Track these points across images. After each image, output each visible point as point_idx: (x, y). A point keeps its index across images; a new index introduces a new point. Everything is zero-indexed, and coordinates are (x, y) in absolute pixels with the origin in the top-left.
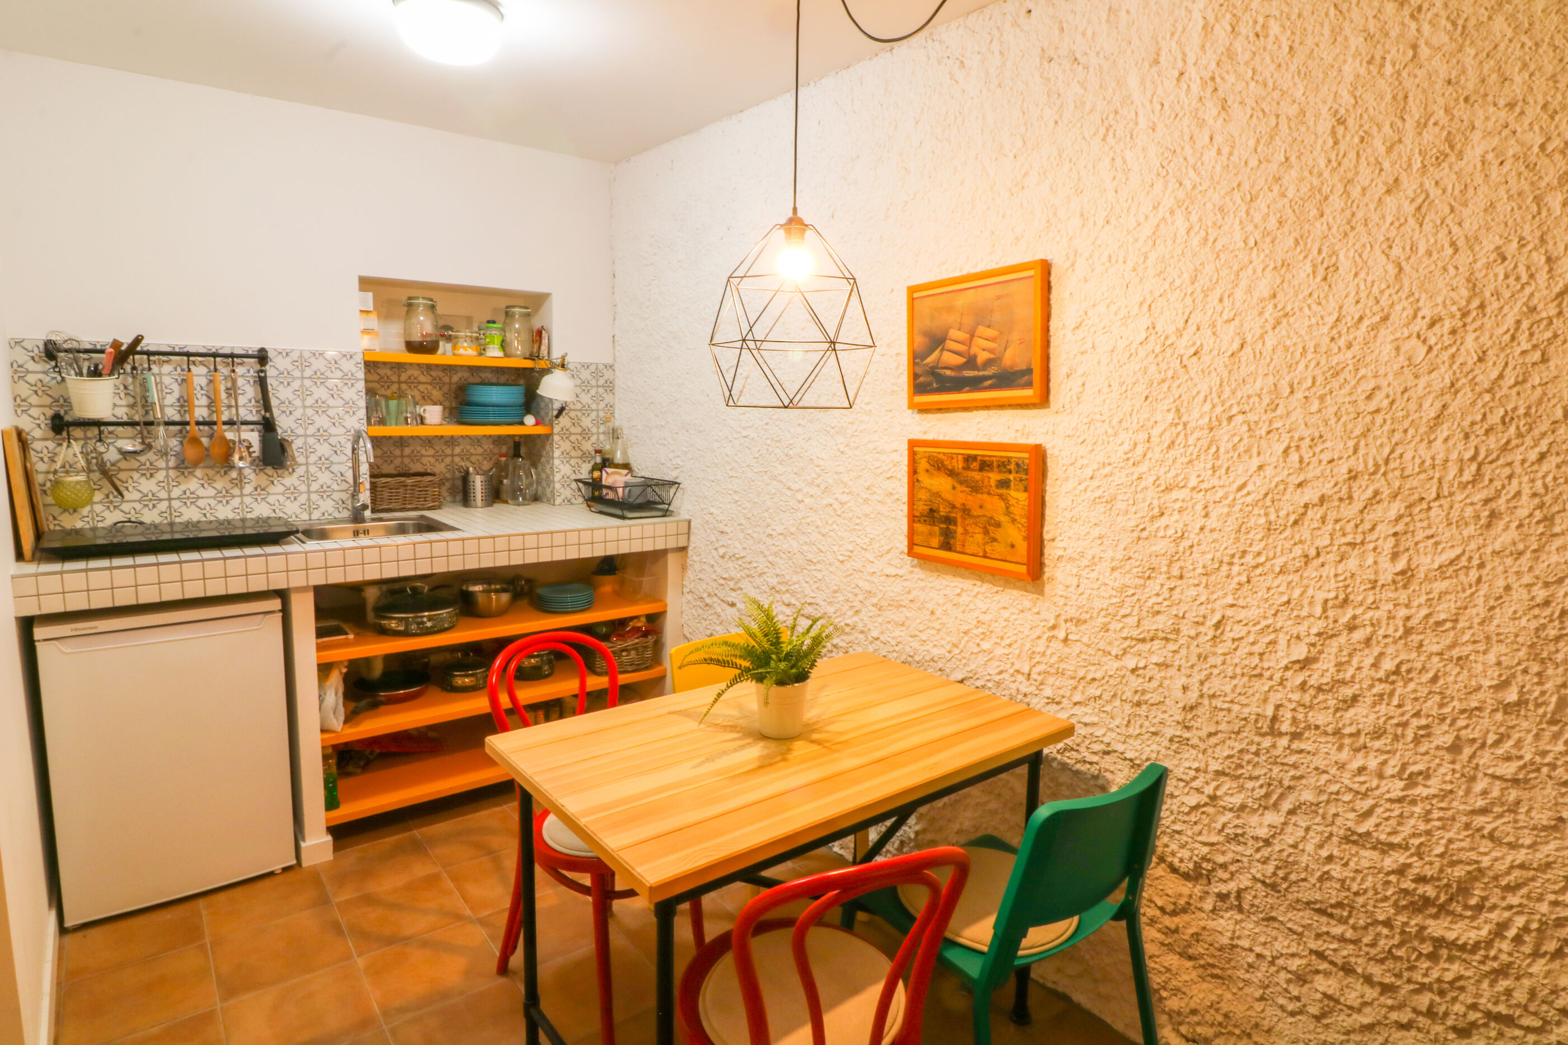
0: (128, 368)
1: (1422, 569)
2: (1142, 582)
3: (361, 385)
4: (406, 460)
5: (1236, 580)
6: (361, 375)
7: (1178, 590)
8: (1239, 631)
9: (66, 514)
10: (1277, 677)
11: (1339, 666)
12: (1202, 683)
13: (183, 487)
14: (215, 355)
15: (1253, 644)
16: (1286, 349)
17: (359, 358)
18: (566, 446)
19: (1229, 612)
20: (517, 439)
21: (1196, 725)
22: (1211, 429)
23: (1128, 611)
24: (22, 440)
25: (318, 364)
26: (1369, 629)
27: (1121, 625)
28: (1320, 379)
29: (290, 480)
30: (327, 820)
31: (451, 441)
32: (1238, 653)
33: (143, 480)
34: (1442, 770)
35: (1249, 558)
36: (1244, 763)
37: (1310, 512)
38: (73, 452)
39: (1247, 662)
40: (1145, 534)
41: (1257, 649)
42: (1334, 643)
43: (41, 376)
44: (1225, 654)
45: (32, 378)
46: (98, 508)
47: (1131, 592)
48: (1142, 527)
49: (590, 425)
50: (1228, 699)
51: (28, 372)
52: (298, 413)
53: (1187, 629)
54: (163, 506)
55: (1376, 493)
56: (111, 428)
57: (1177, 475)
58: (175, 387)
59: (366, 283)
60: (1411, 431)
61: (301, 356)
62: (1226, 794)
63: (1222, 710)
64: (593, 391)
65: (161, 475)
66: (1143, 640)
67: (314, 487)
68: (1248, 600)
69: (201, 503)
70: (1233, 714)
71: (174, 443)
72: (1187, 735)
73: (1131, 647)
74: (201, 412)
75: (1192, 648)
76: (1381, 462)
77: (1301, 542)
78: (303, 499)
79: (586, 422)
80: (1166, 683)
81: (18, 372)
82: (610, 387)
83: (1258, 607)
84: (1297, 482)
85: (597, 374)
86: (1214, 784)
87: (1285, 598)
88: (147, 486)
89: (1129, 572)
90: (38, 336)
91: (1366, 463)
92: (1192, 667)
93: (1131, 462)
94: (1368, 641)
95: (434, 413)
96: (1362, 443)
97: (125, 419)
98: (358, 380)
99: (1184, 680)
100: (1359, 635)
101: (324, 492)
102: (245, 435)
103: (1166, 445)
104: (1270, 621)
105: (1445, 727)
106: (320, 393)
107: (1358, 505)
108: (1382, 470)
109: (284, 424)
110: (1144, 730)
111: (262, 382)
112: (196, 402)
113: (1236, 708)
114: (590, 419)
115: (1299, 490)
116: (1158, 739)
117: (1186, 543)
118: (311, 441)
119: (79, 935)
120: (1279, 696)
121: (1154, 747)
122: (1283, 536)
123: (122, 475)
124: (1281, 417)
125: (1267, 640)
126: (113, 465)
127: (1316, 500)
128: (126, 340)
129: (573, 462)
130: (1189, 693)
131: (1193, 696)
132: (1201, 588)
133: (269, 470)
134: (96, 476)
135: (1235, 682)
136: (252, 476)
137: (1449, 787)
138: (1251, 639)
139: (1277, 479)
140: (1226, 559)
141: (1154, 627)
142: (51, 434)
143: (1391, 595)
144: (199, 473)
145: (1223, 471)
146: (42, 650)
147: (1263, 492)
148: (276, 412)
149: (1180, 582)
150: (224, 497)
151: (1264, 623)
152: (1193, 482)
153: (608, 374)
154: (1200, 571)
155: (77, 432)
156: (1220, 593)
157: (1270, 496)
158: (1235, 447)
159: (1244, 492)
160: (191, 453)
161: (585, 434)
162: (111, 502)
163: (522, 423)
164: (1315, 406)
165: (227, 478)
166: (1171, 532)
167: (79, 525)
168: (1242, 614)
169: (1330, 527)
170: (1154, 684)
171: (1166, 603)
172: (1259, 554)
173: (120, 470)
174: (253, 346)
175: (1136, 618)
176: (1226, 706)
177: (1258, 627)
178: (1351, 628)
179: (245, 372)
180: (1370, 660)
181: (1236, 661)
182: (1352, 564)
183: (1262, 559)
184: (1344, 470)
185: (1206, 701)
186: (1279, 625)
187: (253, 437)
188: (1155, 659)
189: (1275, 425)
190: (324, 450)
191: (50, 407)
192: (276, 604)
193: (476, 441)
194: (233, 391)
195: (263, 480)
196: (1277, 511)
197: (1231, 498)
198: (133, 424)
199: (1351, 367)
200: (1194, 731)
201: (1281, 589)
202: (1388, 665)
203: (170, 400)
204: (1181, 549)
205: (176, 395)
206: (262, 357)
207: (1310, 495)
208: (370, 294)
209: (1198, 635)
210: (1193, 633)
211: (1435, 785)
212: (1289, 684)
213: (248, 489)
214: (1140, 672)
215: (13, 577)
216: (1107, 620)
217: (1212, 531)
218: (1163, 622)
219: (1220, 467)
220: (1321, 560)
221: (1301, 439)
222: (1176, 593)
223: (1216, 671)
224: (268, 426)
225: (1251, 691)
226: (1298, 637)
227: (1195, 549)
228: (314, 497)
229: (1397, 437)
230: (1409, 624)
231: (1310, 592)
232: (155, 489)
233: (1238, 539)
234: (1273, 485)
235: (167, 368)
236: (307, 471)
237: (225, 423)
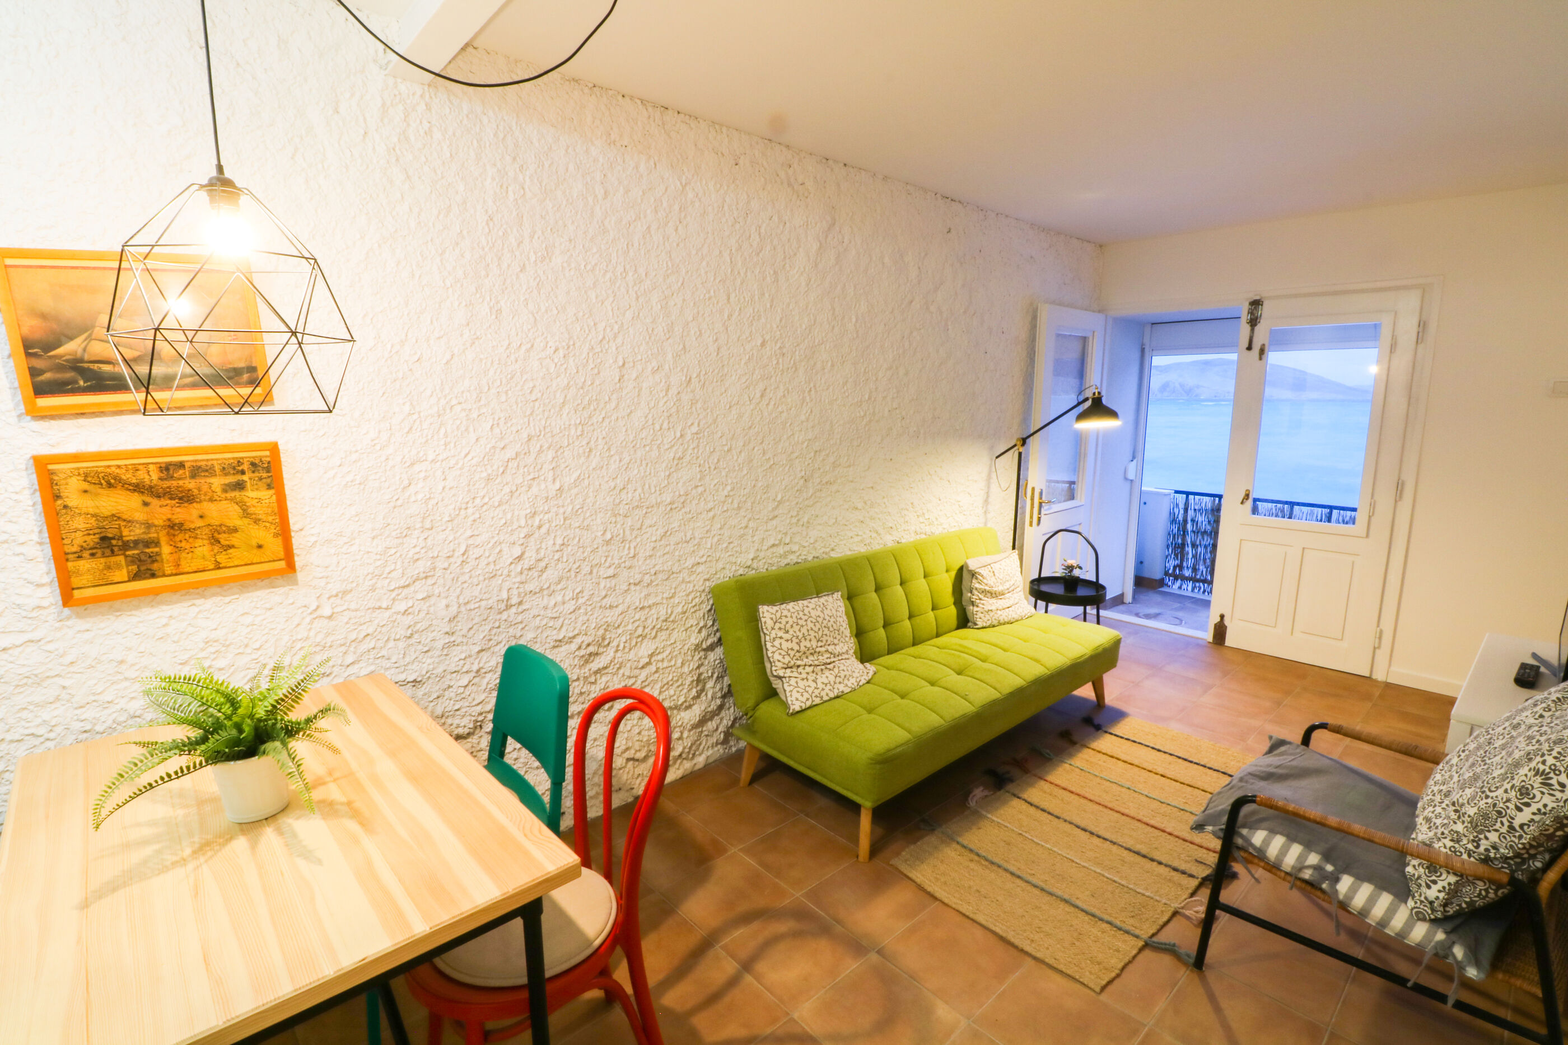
1: (566, 484)
2: (400, 541)
5: (472, 518)
7: (430, 538)
8: (478, 552)
10: (506, 572)
11: (538, 551)
12: (458, 597)
15: (489, 557)
16: (481, 360)
19: (471, 542)
21: (459, 628)
22: (439, 416)
23: (393, 568)
26: (547, 525)
27: (388, 580)
28: (504, 381)
32: (479, 567)
34: (588, 585)
35: (478, 501)
36: (492, 637)
37: (510, 464)
39: (487, 570)
40: (399, 503)
41: (491, 559)
42: (532, 539)
44: (470, 571)
47: (393, 551)
48: (395, 498)
50: (478, 600)
53: (441, 564)
55: (541, 447)
57: (418, 452)
60: (552, 411)
62: (485, 663)
63: (474, 609)
66: (408, 586)
68: (480, 529)
70: (482, 608)
72: (452, 639)
73: (398, 595)
75: (446, 576)
76: (542, 429)
77: (507, 484)
80: (432, 609)
83: (488, 532)
84: (502, 446)
86: (477, 661)
87: (503, 521)
89: (388, 536)
91: (535, 430)
92: (448, 590)
93: (378, 447)
94: (548, 532)
96: (531, 419)
99: (444, 602)
100: (544, 530)
103: (406, 430)
104: (496, 539)
105: (586, 563)
107: (533, 456)
108: (543, 433)
110: (418, 653)
113: (483, 603)
115: (503, 452)
116: (430, 654)
117: (433, 502)
120: (507, 583)
121: (429, 661)
122: (496, 482)
124: (485, 405)
125: (497, 550)
127: (514, 456)
130: (450, 609)
131: (454, 609)
132: (447, 532)
135: (480, 587)
137: (592, 592)
138: (487, 554)
139: (489, 446)
140: (464, 506)
141: (417, 572)
143: (556, 502)
145: (452, 445)
147: (482, 456)
149: (431, 532)
151: (493, 541)
152: (430, 457)
154: (447, 519)
156: (462, 530)
157: (486, 457)
158: (458, 428)
159: (469, 457)
164: (503, 398)
166: (420, 496)
168: (478, 540)
169: (521, 471)
170: (422, 615)
171: (423, 551)
172: (484, 496)
175: (400, 571)
176: (477, 605)
177: (490, 545)
178: (540, 527)
180: (552, 542)
181: (480, 572)
182: (535, 490)
183: (486, 500)
184: (525, 436)
185: (463, 609)
186: (502, 539)
188: (420, 596)
189: (482, 411)
196: (492, 467)
197: (460, 464)
199: (519, 374)
200: (457, 633)
201: (500, 516)
202: (559, 541)
204: (430, 506)
207: (509, 453)
209: (449, 565)
210: (446, 565)
211: (586, 594)
212: (513, 574)
214: (410, 610)
216: (374, 581)
217: (451, 488)
218: (422, 566)
219: (450, 442)
220: (518, 492)
221: (499, 419)
222: (429, 542)
223: (465, 585)
225: (491, 588)
226: (514, 543)
227: (440, 504)
229: (546, 414)
230: (566, 515)
231: (516, 513)
233: (469, 491)
234: (488, 450)
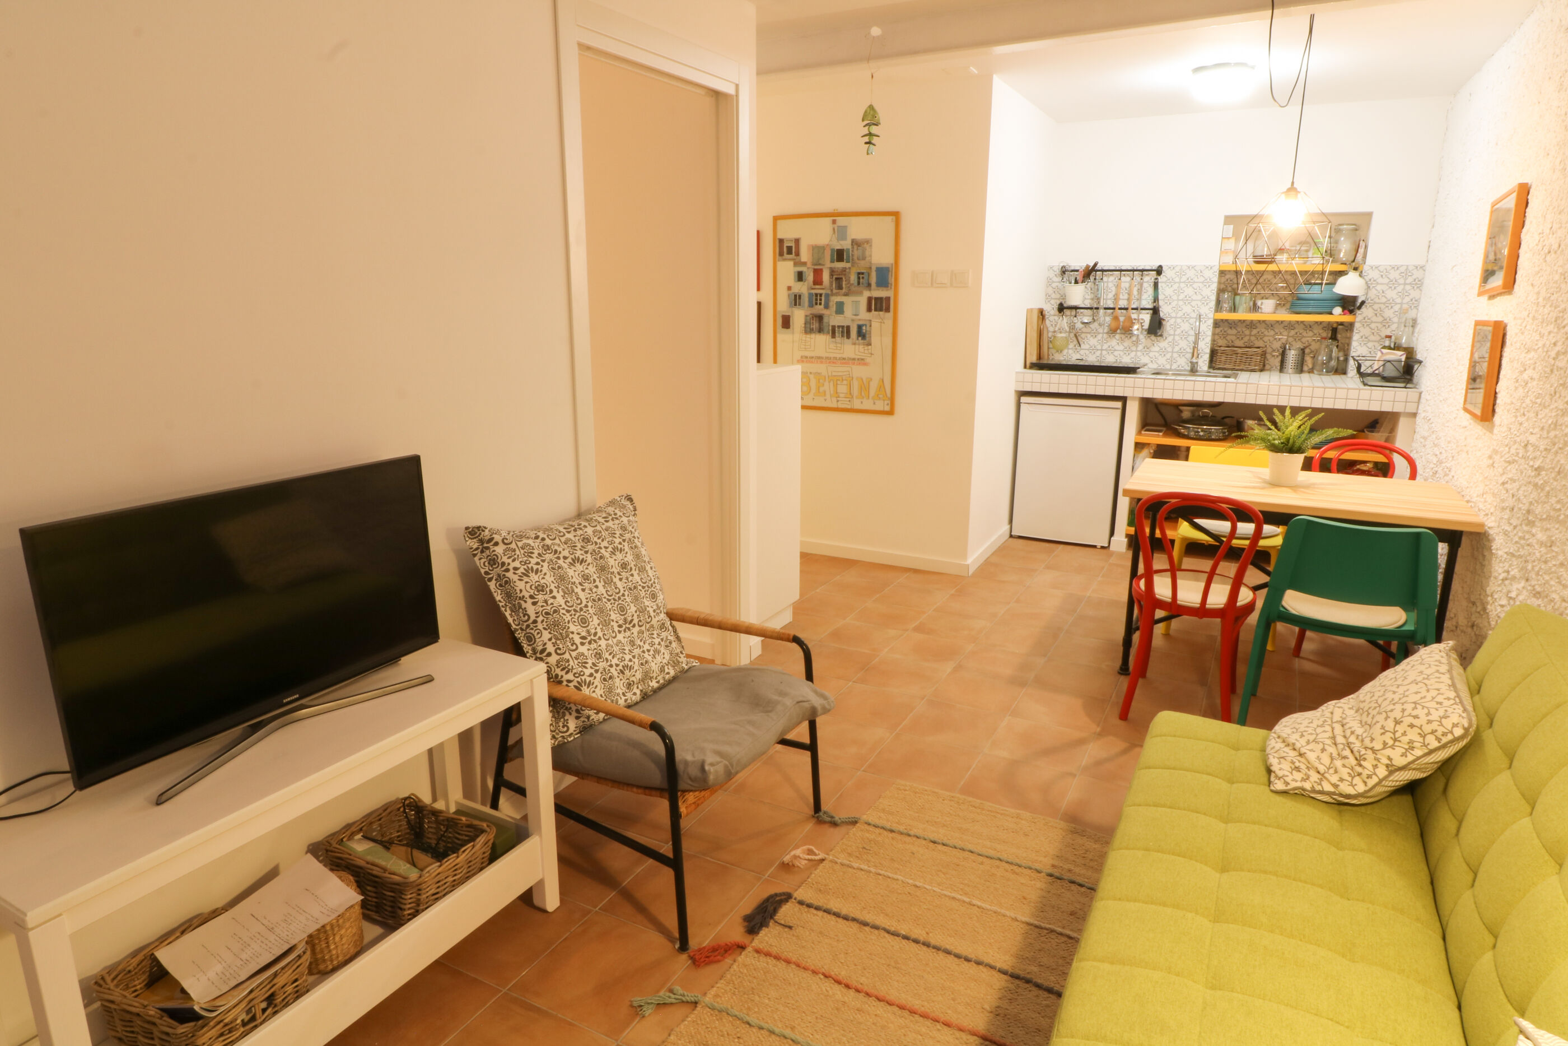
0: (1092, 278)
3: (1214, 286)
4: (1253, 338)
6: (1216, 279)
9: (1057, 354)
13: (1109, 344)
14: (1134, 271)
17: (1216, 269)
18: (1366, 331)
20: (1335, 326)
24: (1041, 313)
25: (1191, 274)
29: (1163, 344)
30: (1127, 530)
31: (1290, 326)
33: (1091, 339)
38: (1064, 322)
43: (1058, 284)
45: (1054, 285)
46: (1071, 351)
49: (1392, 315)
51: (1053, 282)
52: (1174, 304)
54: (1098, 353)
56: (1082, 310)
58: (1114, 289)
59: (1229, 220)
61: (1181, 269)
64: (1400, 288)
65: (1100, 336)
67: (1177, 349)
69: (1116, 353)
71: (1108, 319)
74: (1123, 303)
78: (1169, 356)
79: (1388, 313)
81: (1049, 282)
82: (1418, 284)
85: (1407, 273)
88: (1093, 342)
90: (1058, 264)
95: (1267, 306)
97: (1089, 306)
98: (1213, 283)
101: (1181, 353)
102: (1141, 316)
106: (1189, 291)
109: (1164, 311)
111: (1156, 285)
112: (1121, 297)
114: (1392, 311)
118: (1179, 321)
119: (1015, 540)
123: (1083, 335)
126: (1080, 330)
128: (1092, 264)
129: (1370, 345)
133: (1153, 337)
134: (1072, 335)
136: (1143, 340)
142: (1057, 313)
144: (1117, 336)
146: (1022, 406)
148: (1161, 303)
150: (1128, 350)
153: (1418, 274)
155: (1067, 312)
160: (1114, 325)
161: (1386, 322)
162: (1076, 349)
163: (1331, 313)
165: (1131, 340)
167: (1062, 359)
173: (1083, 332)
174: (1155, 265)
179: (1149, 278)
187: (1146, 317)
190: (1186, 326)
191: (1059, 299)
192: (1119, 404)
193: (1308, 326)
194: (1140, 291)
195: (1149, 342)
198: (1091, 308)
203: (1111, 296)
205: (1114, 293)
206: (1159, 271)
208: (1232, 226)
213: (1140, 347)
215: (1017, 373)
224: (1155, 311)
228: (1175, 355)
232: (1096, 344)
235: (1111, 278)
236: (1174, 339)
237: (1133, 309)
